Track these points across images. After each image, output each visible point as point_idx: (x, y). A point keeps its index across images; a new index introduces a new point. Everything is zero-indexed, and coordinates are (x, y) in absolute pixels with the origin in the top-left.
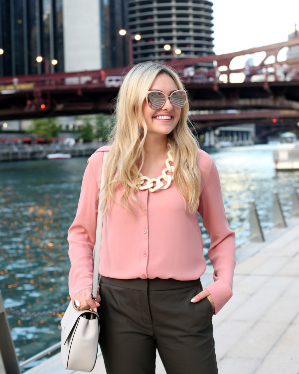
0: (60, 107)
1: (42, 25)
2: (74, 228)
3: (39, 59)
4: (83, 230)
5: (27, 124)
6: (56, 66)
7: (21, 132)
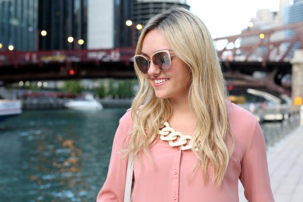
0: (84, 73)
1: (74, 16)
2: (104, 193)
3: (71, 39)
4: (112, 196)
5: (61, 84)
6: (82, 45)
7: (56, 89)
